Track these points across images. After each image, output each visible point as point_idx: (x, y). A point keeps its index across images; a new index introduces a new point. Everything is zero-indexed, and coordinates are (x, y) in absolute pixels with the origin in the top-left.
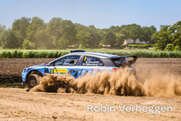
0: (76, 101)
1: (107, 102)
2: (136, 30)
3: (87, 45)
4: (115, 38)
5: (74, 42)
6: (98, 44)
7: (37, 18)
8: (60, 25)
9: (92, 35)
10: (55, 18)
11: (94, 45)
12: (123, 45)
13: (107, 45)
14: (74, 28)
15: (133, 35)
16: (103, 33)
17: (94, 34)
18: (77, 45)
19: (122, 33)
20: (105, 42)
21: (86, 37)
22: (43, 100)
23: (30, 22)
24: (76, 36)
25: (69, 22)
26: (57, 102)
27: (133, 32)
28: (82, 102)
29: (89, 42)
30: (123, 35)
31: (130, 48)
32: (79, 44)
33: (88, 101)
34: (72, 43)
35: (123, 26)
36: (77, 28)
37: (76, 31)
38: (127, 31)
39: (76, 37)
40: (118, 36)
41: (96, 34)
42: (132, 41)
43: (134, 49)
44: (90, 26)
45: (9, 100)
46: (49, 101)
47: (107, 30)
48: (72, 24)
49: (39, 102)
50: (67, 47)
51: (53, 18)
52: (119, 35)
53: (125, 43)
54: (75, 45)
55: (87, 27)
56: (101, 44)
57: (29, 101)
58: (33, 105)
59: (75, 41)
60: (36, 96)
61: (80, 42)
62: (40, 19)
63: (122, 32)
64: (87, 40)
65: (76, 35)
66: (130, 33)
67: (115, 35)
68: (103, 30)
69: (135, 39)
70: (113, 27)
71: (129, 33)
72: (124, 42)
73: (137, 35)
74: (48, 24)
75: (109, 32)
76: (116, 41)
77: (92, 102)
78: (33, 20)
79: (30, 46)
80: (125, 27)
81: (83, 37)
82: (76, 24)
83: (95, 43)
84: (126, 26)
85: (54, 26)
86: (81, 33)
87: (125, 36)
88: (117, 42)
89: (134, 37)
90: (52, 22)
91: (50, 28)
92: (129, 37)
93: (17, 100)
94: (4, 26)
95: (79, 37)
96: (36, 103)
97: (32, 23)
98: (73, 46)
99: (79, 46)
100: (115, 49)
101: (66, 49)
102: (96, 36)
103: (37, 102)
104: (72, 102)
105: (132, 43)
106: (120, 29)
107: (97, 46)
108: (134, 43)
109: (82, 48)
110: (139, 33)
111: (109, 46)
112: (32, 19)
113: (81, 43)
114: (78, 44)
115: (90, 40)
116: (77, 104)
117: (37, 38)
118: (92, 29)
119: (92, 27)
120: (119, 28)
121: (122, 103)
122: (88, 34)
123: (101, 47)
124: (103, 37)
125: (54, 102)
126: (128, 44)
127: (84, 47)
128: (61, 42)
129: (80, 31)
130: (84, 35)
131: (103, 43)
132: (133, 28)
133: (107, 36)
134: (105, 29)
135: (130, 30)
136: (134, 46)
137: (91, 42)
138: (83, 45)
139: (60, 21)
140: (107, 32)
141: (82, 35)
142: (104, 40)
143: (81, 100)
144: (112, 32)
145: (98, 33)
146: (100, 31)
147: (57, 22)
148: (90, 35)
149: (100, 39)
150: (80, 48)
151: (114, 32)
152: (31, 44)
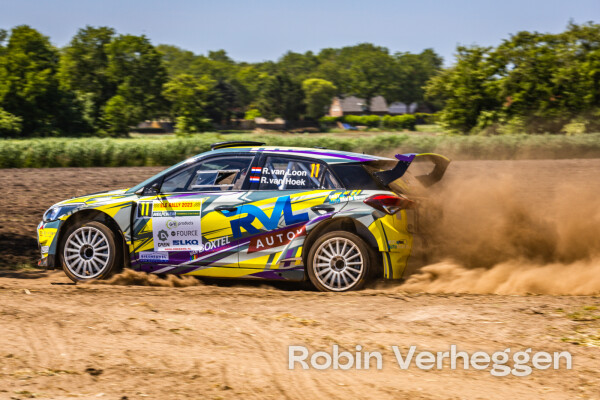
0: (166, 315)
1: (275, 316)
2: (372, 64)
3: (206, 120)
4: (302, 94)
5: (158, 112)
6: (242, 116)
7: (26, 29)
8: (109, 54)
9: (221, 87)
10: (91, 30)
11: (228, 118)
12: (327, 118)
13: (272, 119)
14: (158, 64)
15: (363, 84)
16: (256, 77)
17: (227, 81)
18: (168, 121)
19: (324, 78)
20: (267, 109)
21: (199, 93)
22: (52, 312)
23: (4, 44)
24: (167, 88)
25: (141, 43)
26: (101, 320)
27: (361, 72)
28: (189, 318)
29: (208, 111)
30: (329, 83)
31: (351, 130)
32: (177, 116)
33: (209, 312)
34: (150, 114)
35: (327, 53)
36: (167, 62)
37: (165, 74)
38: (342, 71)
39: (163, 93)
40: (311, 87)
41: (235, 82)
42: (360, 104)
43: (366, 130)
44: (212, 54)
46: (74, 315)
47: (271, 67)
48: (151, 47)
49: (41, 318)
50: (133, 127)
51: (85, 29)
52: (315, 83)
53: (336, 110)
54: (162, 121)
55: (202, 57)
56: (251, 115)
57: (4, 317)
58: (18, 330)
59: (159, 108)
60: (27, 297)
61: (178, 109)
62: (37, 35)
63: (324, 75)
64: (204, 104)
65: (166, 85)
66: (352, 77)
67: (299, 86)
68: (258, 66)
69: (368, 96)
70: (292, 58)
71: (347, 75)
72: (329, 108)
73: (376, 83)
74: (65, 49)
75: (280, 73)
76: (305, 106)
77: (223, 316)
78: (13, 36)
80: (332, 57)
81: (190, 92)
82: (163, 47)
83: (230, 114)
84: (338, 50)
85: (87, 57)
86: (181, 80)
87: (335, 87)
88: (309, 109)
89: (365, 89)
90: (80, 41)
91: (73, 64)
92: (348, 91)
95: (174, 92)
96: (29, 324)
97: (10, 46)
98: (155, 125)
99: (174, 124)
100: (302, 132)
101: (132, 135)
102: (234, 87)
103: (34, 319)
104: (152, 316)
105: (360, 110)
106: (316, 61)
107: (238, 123)
108: (368, 112)
109: (187, 130)
110: (381, 74)
111: (279, 121)
112: (10, 33)
113: (183, 115)
114: (172, 119)
115: (212, 103)
116: (170, 322)
117: (28, 99)
118: (217, 64)
119: (220, 56)
120: (315, 59)
121: (325, 316)
122: (206, 83)
123: (253, 126)
124: (257, 92)
125: (89, 319)
126: (346, 113)
127: (193, 128)
128: (112, 113)
129: (178, 74)
130: (193, 85)
131: (260, 111)
132: (362, 60)
133: (272, 86)
134: (266, 63)
135: (353, 66)
136: (365, 122)
137: (218, 109)
138: (191, 119)
139: (106, 40)
140: (271, 74)
141: (186, 85)
142: (262, 104)
143: (183, 311)
144: (290, 74)
145: (240, 77)
146: (248, 69)
147: (99, 43)
148: (212, 86)
149: (248, 98)
150: (178, 131)
151: (297, 74)
152: (7, 120)
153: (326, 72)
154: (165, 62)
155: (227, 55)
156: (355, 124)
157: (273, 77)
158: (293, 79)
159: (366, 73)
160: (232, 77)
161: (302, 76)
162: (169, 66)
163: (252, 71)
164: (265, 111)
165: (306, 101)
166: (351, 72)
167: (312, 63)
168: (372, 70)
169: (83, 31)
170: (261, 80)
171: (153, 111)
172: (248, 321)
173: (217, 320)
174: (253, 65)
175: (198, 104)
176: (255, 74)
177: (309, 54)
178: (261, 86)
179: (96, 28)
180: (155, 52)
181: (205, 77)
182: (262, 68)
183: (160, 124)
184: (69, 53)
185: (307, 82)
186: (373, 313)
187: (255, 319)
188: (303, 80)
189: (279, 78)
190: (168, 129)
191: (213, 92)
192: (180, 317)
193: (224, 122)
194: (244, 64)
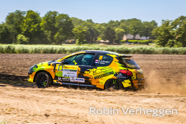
0: (70, 99)
1: (103, 100)
3: (85, 40)
4: (114, 33)
6: (97, 39)
7: (31, 11)
8: (56, 20)
9: (90, 30)
10: (51, 12)
13: (105, 41)
14: (71, 23)
15: (133, 30)
16: (101, 28)
17: (92, 29)
18: (74, 40)
19: (122, 29)
20: (104, 37)
21: (83, 32)
22: (35, 97)
23: (25, 16)
24: (73, 30)
25: (65, 16)
26: (49, 100)
27: (133, 27)
28: (77, 100)
29: (86, 37)
31: (129, 44)
32: (76, 39)
33: (83, 98)
35: (123, 21)
37: (73, 26)
38: (127, 27)
39: (73, 32)
40: (117, 31)
41: (94, 29)
42: (132, 36)
43: (134, 45)
44: (88, 20)
46: (42, 98)
47: (105, 25)
48: (69, 18)
49: (32, 99)
50: (63, 42)
51: (49, 11)
52: (119, 30)
53: (125, 38)
54: (72, 40)
55: (84, 21)
56: (99, 39)
57: (21, 98)
58: (25, 102)
59: (71, 36)
62: (34, 13)
65: (73, 29)
66: (130, 28)
67: (114, 31)
68: (102, 24)
69: (135, 34)
70: (112, 22)
71: (129, 28)
72: (123, 38)
73: (137, 31)
75: (108, 27)
76: (115, 37)
77: (87, 99)
81: (81, 32)
82: (73, 18)
83: (93, 39)
84: (126, 20)
85: (49, 20)
86: (78, 28)
87: (124, 31)
89: (134, 32)
90: (47, 15)
91: (45, 22)
92: (129, 32)
93: (8, 96)
95: (76, 31)
96: (28, 101)
97: (27, 17)
98: (70, 41)
99: (76, 41)
101: (63, 44)
102: (94, 30)
103: (30, 99)
104: (65, 99)
105: (132, 38)
107: (95, 41)
108: (134, 39)
109: (79, 43)
110: (139, 28)
111: (107, 41)
112: (27, 12)
115: (87, 35)
116: (71, 101)
118: (89, 23)
119: (90, 21)
120: (119, 23)
121: (118, 100)
122: (85, 29)
123: (99, 42)
124: (101, 32)
125: (46, 99)
126: (128, 39)
127: (81, 43)
128: (57, 37)
129: (77, 26)
130: (82, 30)
131: (102, 38)
132: (133, 23)
133: (105, 30)
134: (104, 23)
135: (130, 25)
136: (133, 42)
137: (88, 37)
138: (81, 40)
139: (56, 15)
140: (105, 27)
141: (80, 29)
142: (102, 36)
143: (75, 98)
144: (111, 27)
145: (96, 27)
146: (98, 25)
147: (53, 16)
148: (87, 30)
149: (98, 34)
150: (77, 43)
152: (25, 39)
153: (122, 27)
154: (73, 22)
155: (92, 21)
156: (131, 42)
157: (106, 28)
158: (112, 29)
160: (93, 27)
161: (114, 28)
162: (74, 24)
163: (100, 26)
165: (116, 35)
166: (130, 27)
167: (117, 24)
168: (136, 26)
171: (69, 37)
172: (94, 101)
173: (85, 101)
174: (100, 24)
175: (83, 36)
176: (101, 27)
177: (117, 21)
180: (70, 19)
181: (85, 27)
183: (71, 41)
184: (44, 19)
186: (132, 100)
187: (96, 101)
188: (115, 29)
190: (74, 43)
191: (87, 32)
192: (74, 100)
193: (91, 41)
194: (97, 24)
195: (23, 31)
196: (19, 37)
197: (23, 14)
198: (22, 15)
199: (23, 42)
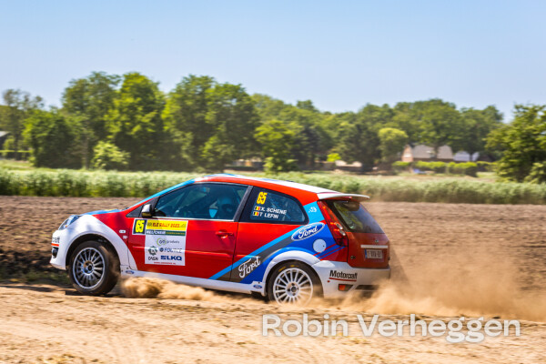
0: (236, 330)
2: (441, 117)
3: (291, 161)
4: (377, 141)
5: (251, 153)
6: (325, 159)
7: (137, 76)
8: (209, 100)
9: (307, 132)
10: (193, 78)
11: (313, 160)
12: (399, 163)
13: (351, 163)
14: (252, 110)
15: (432, 134)
16: (338, 125)
17: (312, 127)
18: (259, 160)
19: (398, 128)
20: (346, 152)
21: (287, 138)
22: (136, 323)
23: (118, 88)
24: (258, 132)
25: (236, 92)
26: (178, 332)
27: (431, 124)
28: (255, 333)
29: (296, 153)
30: (402, 133)
31: (420, 174)
32: (266, 156)
34: (244, 154)
35: (401, 106)
36: (260, 109)
37: (258, 120)
38: (414, 122)
39: (256, 135)
40: (385, 136)
41: (318, 128)
42: (429, 152)
43: (433, 175)
44: (299, 104)
45: (33, 322)
46: (155, 327)
47: (352, 117)
48: (246, 95)
49: (126, 328)
50: (228, 165)
52: (389, 132)
53: (408, 156)
54: (253, 161)
55: (290, 106)
56: (333, 158)
57: (94, 326)
58: (105, 338)
59: (252, 149)
61: (268, 151)
62: (146, 80)
63: (397, 126)
64: (290, 147)
65: (258, 129)
67: (375, 134)
68: (340, 116)
69: (436, 145)
70: (370, 109)
71: (418, 126)
72: (402, 154)
73: (443, 134)
74: (170, 94)
75: (359, 122)
76: (380, 152)
78: (126, 82)
79: (113, 160)
80: (406, 110)
81: (279, 136)
82: (257, 96)
83: (314, 156)
84: (411, 104)
85: (189, 103)
86: (272, 125)
87: (406, 136)
88: (383, 154)
89: (433, 138)
90: (183, 88)
91: (177, 108)
92: (418, 140)
93: (58, 321)
94: (39, 99)
95: (265, 135)
96: (115, 334)
97: (123, 91)
98: (248, 163)
99: (264, 163)
100: (376, 175)
101: (226, 171)
102: (318, 133)
103: (119, 329)
104: (224, 330)
105: (428, 157)
106: (392, 113)
107: (321, 164)
108: (435, 159)
109: (274, 169)
110: (449, 126)
111: (357, 164)
112: (123, 79)
113: (271, 155)
114: (263, 159)
115: (297, 146)
116: (239, 337)
117: (136, 137)
118: (304, 112)
119: (308, 105)
120: (390, 111)
122: (293, 128)
123: (333, 167)
124: (338, 138)
125: (168, 331)
126: (416, 159)
127: (280, 168)
128: (210, 151)
129: (270, 120)
130: (282, 130)
131: (340, 155)
132: (432, 113)
133: (351, 133)
134: (347, 113)
135: (424, 118)
136: (432, 167)
137: (302, 152)
138: (278, 160)
139: (207, 88)
140: (351, 123)
141: (276, 130)
142: (342, 148)
143: (252, 327)
144: (369, 123)
145: (324, 124)
146: (331, 118)
147: (200, 90)
148: (299, 131)
149: (329, 145)
150: (267, 170)
151: (374, 123)
152: (117, 155)
153: (400, 123)
154: (258, 109)
155: (313, 105)
156: (424, 169)
157: (352, 125)
158: (370, 128)
159: (435, 124)
160: (316, 123)
161: (378, 125)
162: (262, 112)
163: (334, 119)
164: (344, 155)
165: (381, 148)
166: (423, 125)
167: (387, 114)
168: (440, 122)
169: (186, 78)
170: (342, 127)
171: (246, 152)
174: (336, 114)
175: (286, 147)
176: (337, 122)
177: (386, 106)
178: (342, 133)
179: (198, 76)
180: (249, 99)
181: (293, 124)
182: (344, 117)
183: (252, 163)
184: (174, 98)
185: (383, 131)
188: (379, 129)
189: (358, 126)
190: (258, 168)
191: (299, 137)
192: (249, 332)
193: (308, 163)
194: (328, 113)
195: (111, 134)
196: (101, 148)
197: (113, 83)
198: (111, 86)
199: (110, 165)
